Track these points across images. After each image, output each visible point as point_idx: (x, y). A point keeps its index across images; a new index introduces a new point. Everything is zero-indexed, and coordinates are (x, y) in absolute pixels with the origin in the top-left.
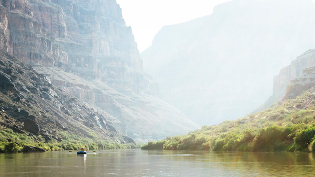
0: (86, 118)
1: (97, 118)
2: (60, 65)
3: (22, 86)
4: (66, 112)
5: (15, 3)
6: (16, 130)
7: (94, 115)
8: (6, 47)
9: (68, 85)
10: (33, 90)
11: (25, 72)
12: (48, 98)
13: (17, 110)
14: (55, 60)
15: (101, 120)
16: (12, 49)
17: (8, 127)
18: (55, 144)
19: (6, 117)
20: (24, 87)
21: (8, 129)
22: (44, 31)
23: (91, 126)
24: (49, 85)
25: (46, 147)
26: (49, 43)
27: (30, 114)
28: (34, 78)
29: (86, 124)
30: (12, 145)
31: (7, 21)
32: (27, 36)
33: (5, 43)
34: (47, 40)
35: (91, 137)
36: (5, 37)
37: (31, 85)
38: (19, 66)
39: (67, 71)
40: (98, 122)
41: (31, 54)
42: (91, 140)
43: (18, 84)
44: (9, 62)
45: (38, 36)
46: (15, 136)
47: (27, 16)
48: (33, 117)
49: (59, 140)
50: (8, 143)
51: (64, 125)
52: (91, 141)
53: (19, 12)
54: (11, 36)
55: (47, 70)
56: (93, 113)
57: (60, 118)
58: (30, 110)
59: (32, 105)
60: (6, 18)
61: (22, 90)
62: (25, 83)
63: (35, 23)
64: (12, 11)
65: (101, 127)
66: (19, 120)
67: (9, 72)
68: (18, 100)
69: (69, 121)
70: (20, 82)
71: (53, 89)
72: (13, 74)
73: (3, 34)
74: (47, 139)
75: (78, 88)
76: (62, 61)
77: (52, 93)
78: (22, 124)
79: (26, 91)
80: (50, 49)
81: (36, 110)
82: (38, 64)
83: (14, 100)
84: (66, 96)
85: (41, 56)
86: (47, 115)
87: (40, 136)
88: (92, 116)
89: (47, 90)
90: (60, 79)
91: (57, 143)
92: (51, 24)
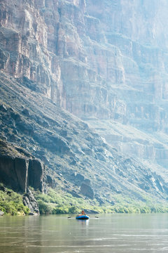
0: (142, 180)
1: (153, 180)
2: (116, 117)
3: (77, 148)
4: (121, 174)
5: (68, 50)
6: (75, 195)
7: (151, 177)
8: (59, 101)
9: (125, 140)
10: (88, 152)
11: (79, 131)
12: (103, 159)
13: (74, 174)
14: (112, 111)
15: (157, 182)
16: (65, 101)
17: (68, 192)
18: (108, 207)
19: (65, 182)
20: (80, 149)
21: (68, 194)
22: (99, 79)
23: (147, 189)
24: (104, 145)
25: (99, 209)
26: (105, 93)
27: (86, 178)
28: (89, 139)
29: (141, 186)
30: (74, 209)
31: (60, 71)
32: (81, 86)
33: (58, 96)
34: (102, 89)
35: (144, 200)
36: (58, 91)
37: (85, 146)
38: (74, 126)
39: (124, 123)
40: (155, 184)
41: (85, 106)
42: (144, 203)
43: (74, 146)
44: (64, 121)
45: (93, 85)
46: (74, 201)
47: (81, 64)
48: (88, 181)
49: (113, 203)
50: (70, 207)
51: (118, 188)
52: (143, 205)
53: (72, 60)
54: (64, 88)
55: (102, 123)
56: (149, 173)
57: (114, 180)
58: (86, 173)
59: (87, 169)
60: (59, 68)
61: (78, 152)
62: (80, 145)
63: (89, 71)
64: (65, 60)
65: (157, 190)
66: (76, 185)
67: (64, 134)
68: (74, 163)
69: (124, 184)
70: (75, 144)
71: (108, 149)
72: (68, 136)
73: (56, 87)
74: (101, 203)
75: (137, 143)
76: (118, 112)
77: (107, 153)
78: (79, 189)
79: (81, 153)
80: (105, 99)
81: (90, 174)
82: (93, 117)
83: (71, 164)
84: (121, 157)
85: (95, 108)
86: (102, 178)
87: (95, 200)
88: (148, 178)
89: (101, 151)
90: (116, 134)
91: (110, 207)
92: (108, 69)
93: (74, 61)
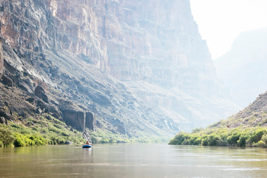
0: (158, 122)
1: (166, 121)
2: (145, 78)
3: (116, 102)
4: (145, 118)
5: (112, 34)
6: (113, 132)
8: (106, 69)
9: (150, 94)
10: (124, 104)
11: (118, 90)
12: (133, 109)
13: (114, 119)
14: (141, 74)
15: (168, 123)
16: (109, 69)
17: (109, 130)
18: (134, 139)
19: (108, 124)
20: (118, 103)
21: (110, 132)
22: (133, 53)
23: (161, 127)
24: (134, 99)
26: (137, 62)
27: (121, 121)
28: (124, 96)
29: (157, 126)
30: (112, 140)
31: (106, 48)
32: (120, 58)
33: (105, 66)
34: (135, 60)
35: (158, 135)
36: (105, 62)
37: (122, 100)
38: (115, 87)
39: (150, 83)
40: (167, 124)
41: (123, 72)
43: (114, 101)
44: (108, 84)
45: (129, 57)
46: (113, 135)
47: (121, 43)
48: (123, 123)
49: (137, 137)
50: (110, 139)
51: (142, 127)
53: (114, 40)
54: (109, 59)
55: (135, 83)
56: (164, 117)
57: (140, 122)
58: (122, 118)
59: (122, 115)
60: (106, 47)
61: (117, 104)
62: (118, 100)
63: (126, 48)
64: (110, 40)
65: (168, 128)
66: (115, 126)
67: (108, 93)
68: (114, 112)
69: (146, 124)
70: (115, 99)
71: (137, 102)
72: (111, 94)
73: (104, 60)
74: (130, 136)
75: (158, 96)
76: (146, 75)
77: (136, 105)
78: (117, 128)
79: (119, 105)
80: (137, 67)
81: (124, 118)
82: (129, 79)
83: (112, 112)
84: (145, 107)
85: (130, 73)
86: (132, 121)
87: (126, 135)
88: (163, 120)
89: (132, 103)
90: (144, 90)
91: (136, 139)
92: (139, 45)
93: (116, 41)
